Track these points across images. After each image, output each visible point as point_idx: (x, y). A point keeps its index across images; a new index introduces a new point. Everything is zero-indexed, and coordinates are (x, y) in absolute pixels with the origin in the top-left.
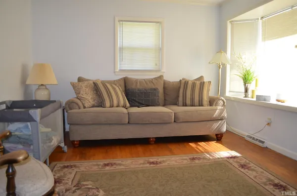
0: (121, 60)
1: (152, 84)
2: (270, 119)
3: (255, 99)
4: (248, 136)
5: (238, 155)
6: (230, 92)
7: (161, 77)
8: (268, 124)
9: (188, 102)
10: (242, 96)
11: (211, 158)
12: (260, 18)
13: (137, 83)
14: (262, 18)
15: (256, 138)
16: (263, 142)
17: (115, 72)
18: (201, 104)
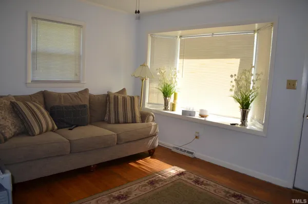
0: (35, 68)
1: (79, 100)
2: (198, 133)
3: (180, 114)
4: (174, 147)
5: (183, 170)
6: (149, 103)
7: (86, 90)
8: (196, 137)
9: (121, 119)
10: (161, 108)
11: (165, 178)
12: (179, 37)
13: (60, 99)
14: (181, 37)
15: (183, 149)
16: (192, 153)
17: (26, 83)
18: (134, 121)
